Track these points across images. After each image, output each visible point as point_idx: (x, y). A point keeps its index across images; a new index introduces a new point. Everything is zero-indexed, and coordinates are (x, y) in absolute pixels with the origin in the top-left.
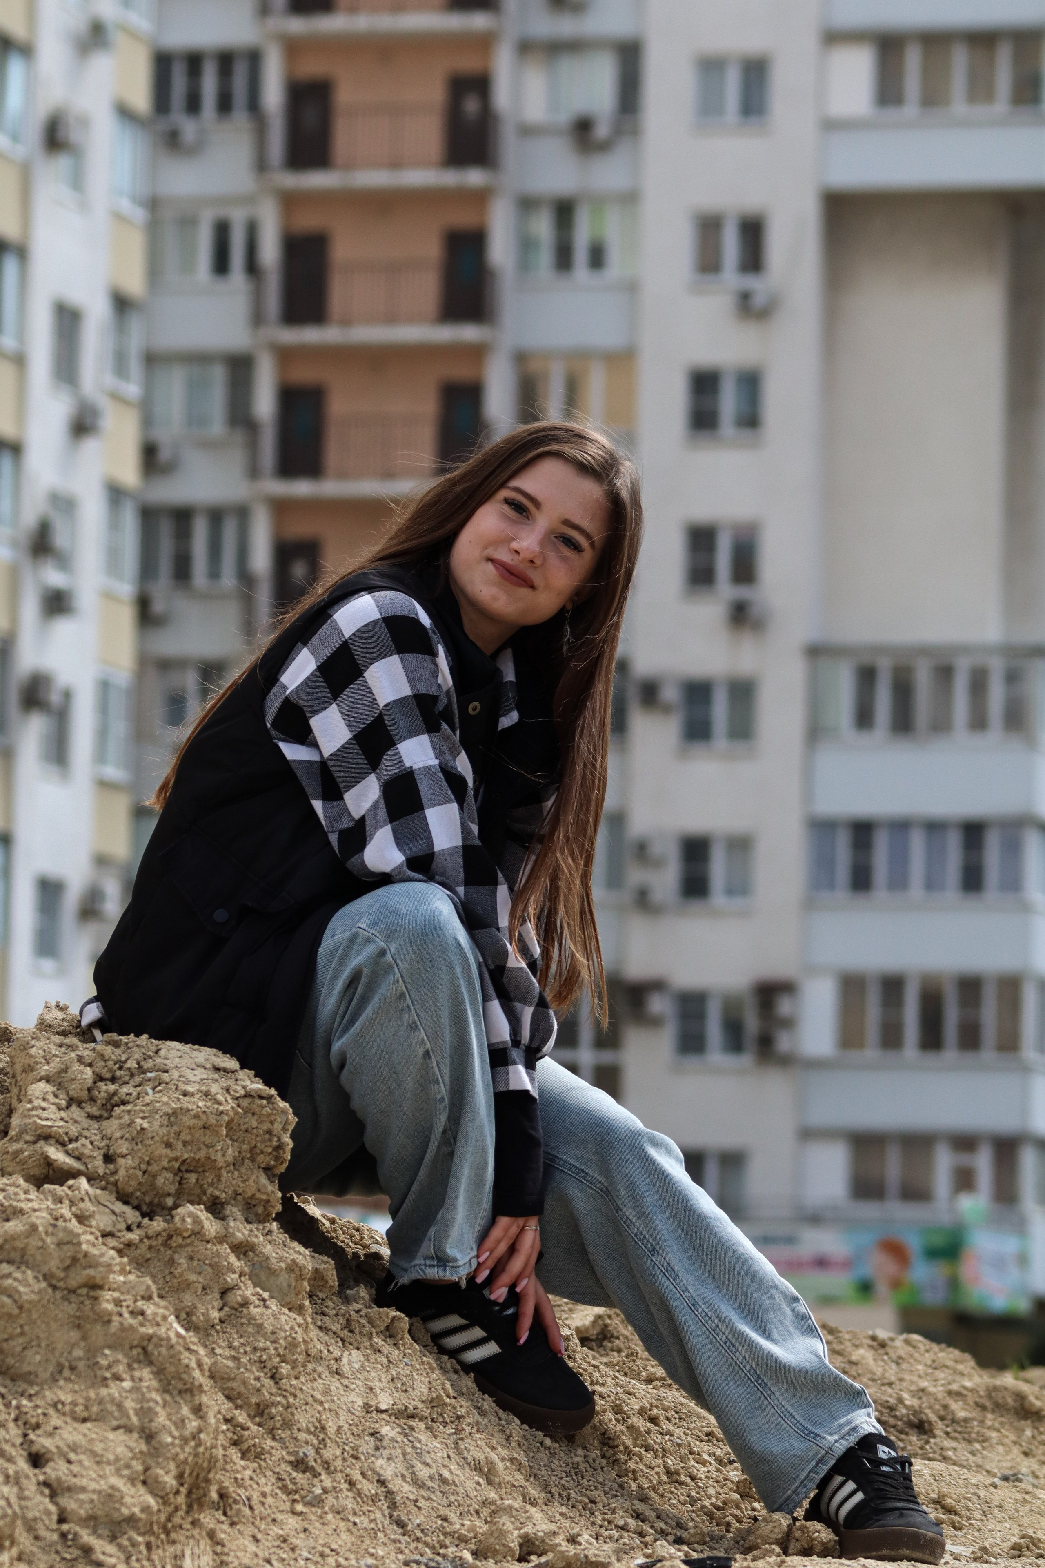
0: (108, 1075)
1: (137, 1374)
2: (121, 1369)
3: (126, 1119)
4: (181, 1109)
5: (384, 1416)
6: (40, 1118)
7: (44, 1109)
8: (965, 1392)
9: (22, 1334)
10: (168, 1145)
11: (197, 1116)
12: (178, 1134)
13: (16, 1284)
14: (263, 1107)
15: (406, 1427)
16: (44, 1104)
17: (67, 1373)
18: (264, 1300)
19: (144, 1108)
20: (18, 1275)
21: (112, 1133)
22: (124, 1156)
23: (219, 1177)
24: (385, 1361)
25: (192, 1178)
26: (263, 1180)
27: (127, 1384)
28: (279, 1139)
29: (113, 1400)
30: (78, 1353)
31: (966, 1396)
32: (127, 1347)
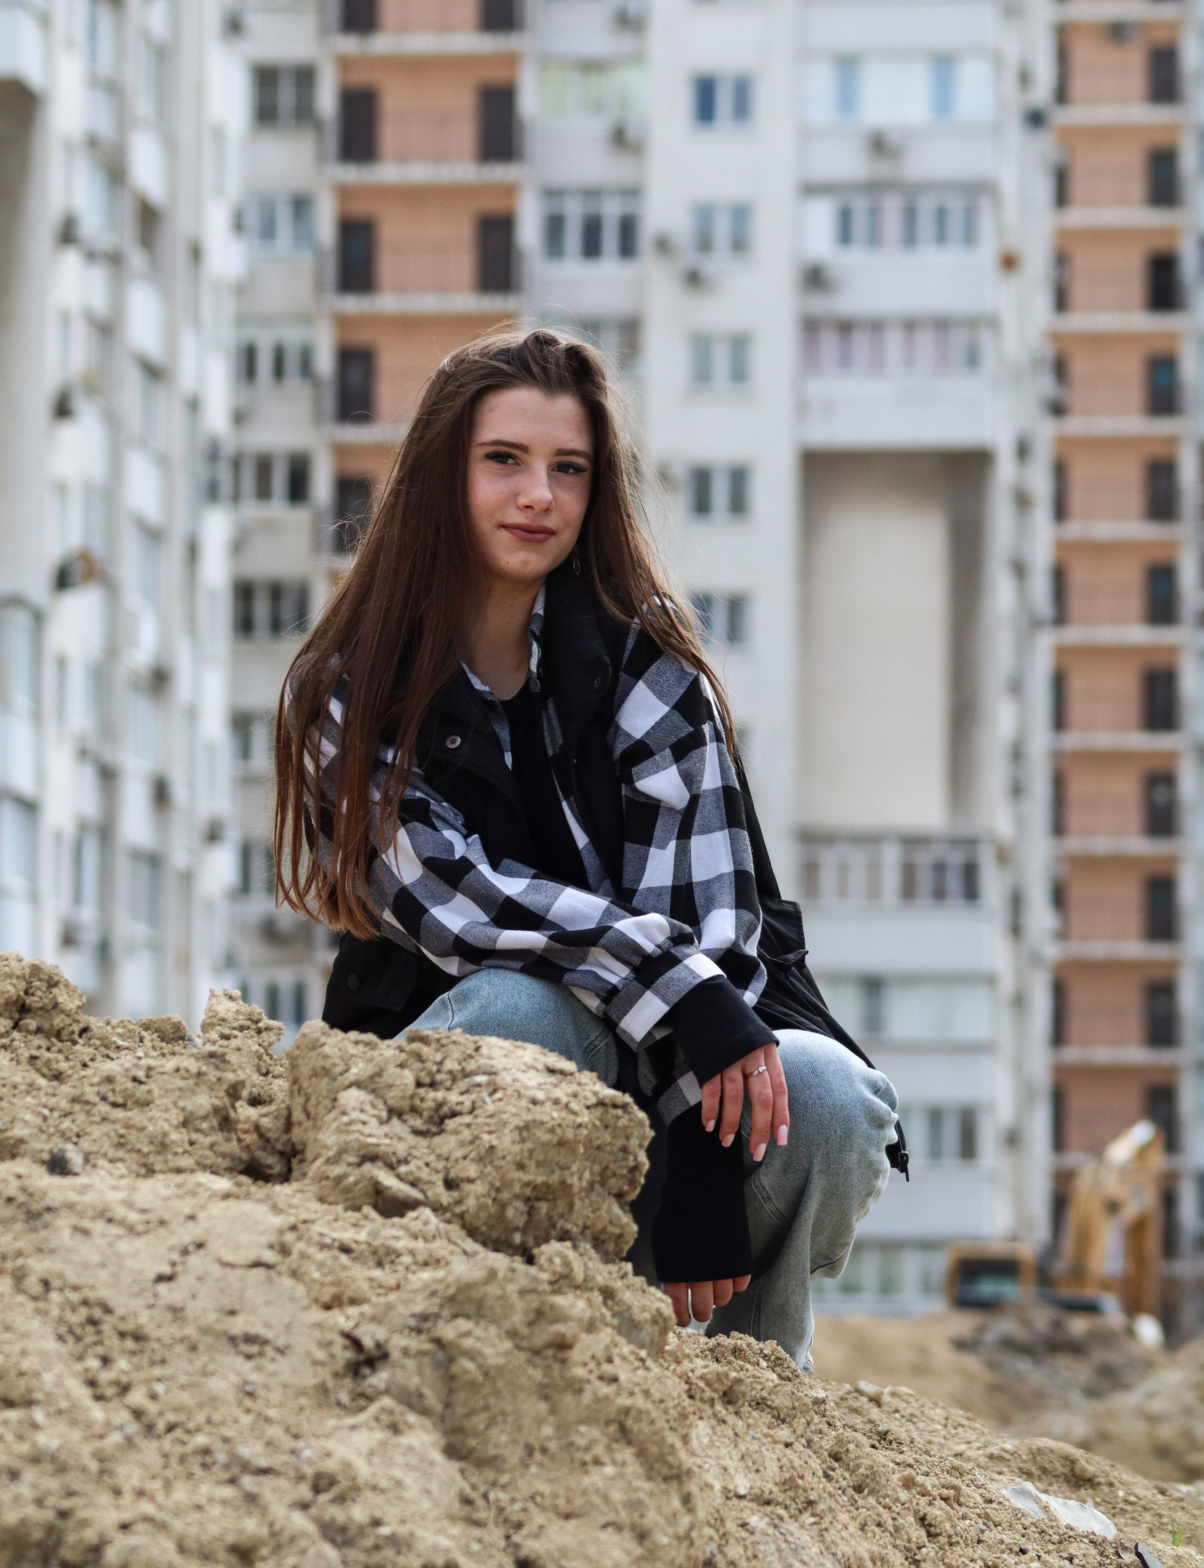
0: (427, 1080)
1: (619, 1457)
2: (599, 1450)
3: (466, 1135)
4: (534, 1121)
5: (744, 1503)
6: (362, 1134)
7: (364, 1123)
8: (1008, 1456)
9: (486, 1408)
10: (521, 1166)
11: (552, 1131)
12: (531, 1152)
13: (478, 1345)
14: (618, 1118)
15: (774, 1517)
16: (363, 1117)
17: (538, 1456)
18: (642, 1360)
19: (488, 1121)
20: (478, 1332)
21: (450, 1152)
22: (471, 1181)
23: (571, 1207)
24: (731, 1433)
25: (543, 1207)
26: (617, 1210)
27: (609, 1470)
28: (636, 1159)
29: (597, 1491)
30: (548, 1430)
31: (1009, 1460)
32: (603, 1422)
